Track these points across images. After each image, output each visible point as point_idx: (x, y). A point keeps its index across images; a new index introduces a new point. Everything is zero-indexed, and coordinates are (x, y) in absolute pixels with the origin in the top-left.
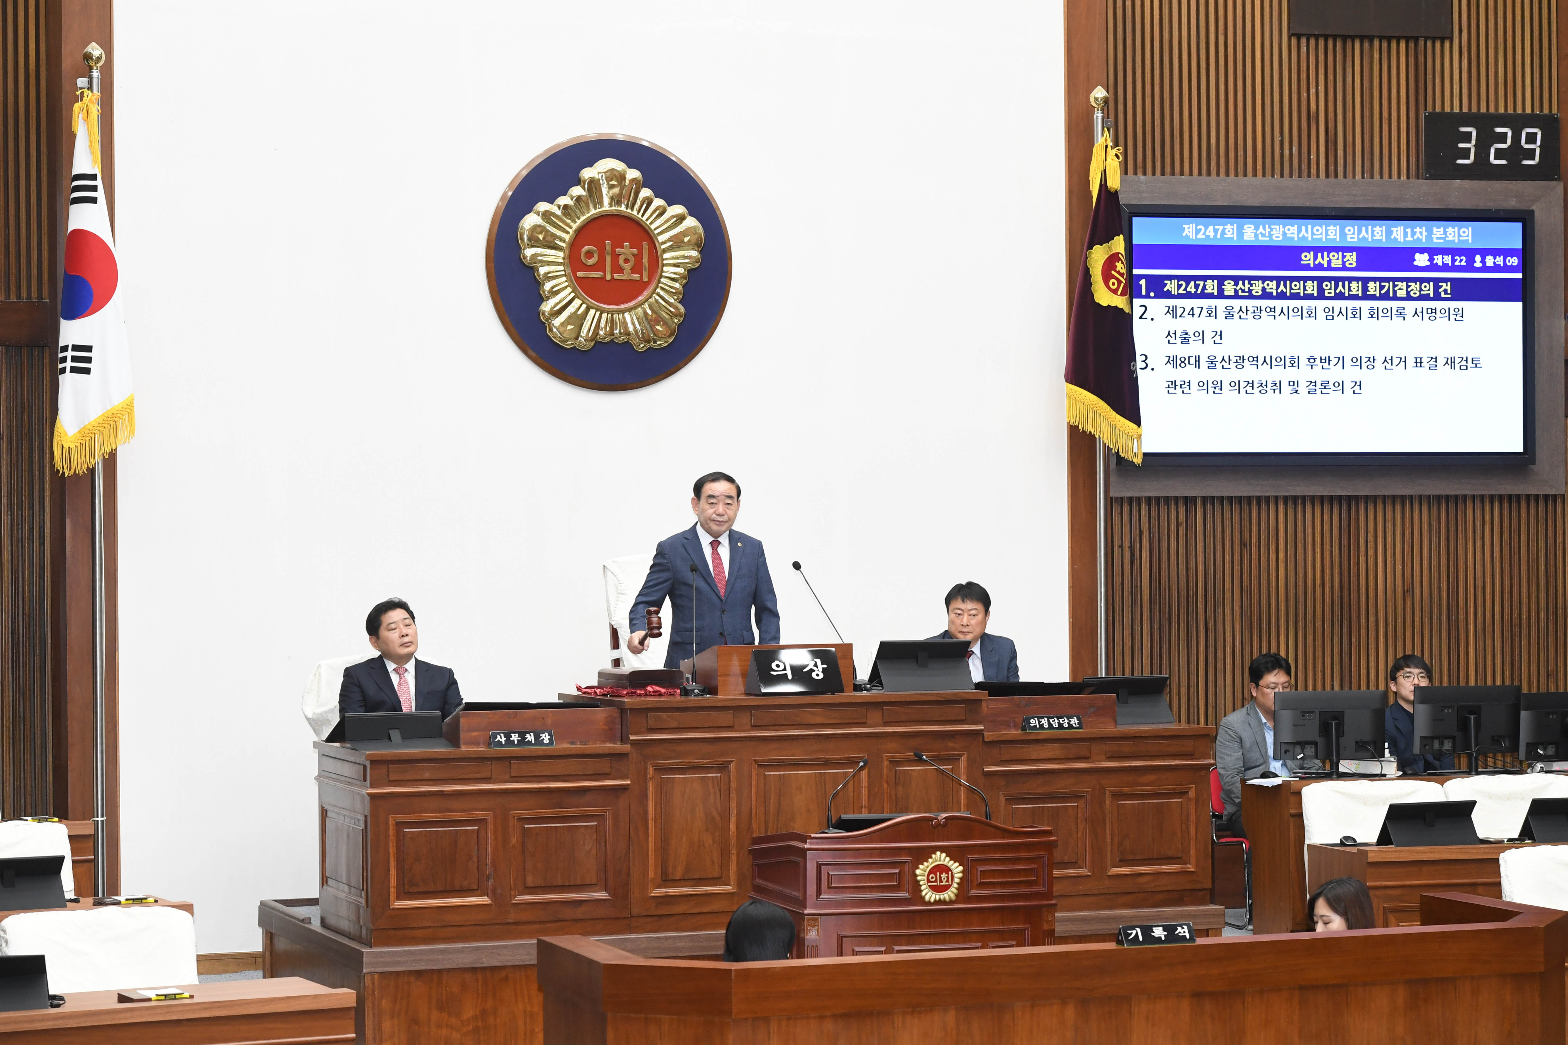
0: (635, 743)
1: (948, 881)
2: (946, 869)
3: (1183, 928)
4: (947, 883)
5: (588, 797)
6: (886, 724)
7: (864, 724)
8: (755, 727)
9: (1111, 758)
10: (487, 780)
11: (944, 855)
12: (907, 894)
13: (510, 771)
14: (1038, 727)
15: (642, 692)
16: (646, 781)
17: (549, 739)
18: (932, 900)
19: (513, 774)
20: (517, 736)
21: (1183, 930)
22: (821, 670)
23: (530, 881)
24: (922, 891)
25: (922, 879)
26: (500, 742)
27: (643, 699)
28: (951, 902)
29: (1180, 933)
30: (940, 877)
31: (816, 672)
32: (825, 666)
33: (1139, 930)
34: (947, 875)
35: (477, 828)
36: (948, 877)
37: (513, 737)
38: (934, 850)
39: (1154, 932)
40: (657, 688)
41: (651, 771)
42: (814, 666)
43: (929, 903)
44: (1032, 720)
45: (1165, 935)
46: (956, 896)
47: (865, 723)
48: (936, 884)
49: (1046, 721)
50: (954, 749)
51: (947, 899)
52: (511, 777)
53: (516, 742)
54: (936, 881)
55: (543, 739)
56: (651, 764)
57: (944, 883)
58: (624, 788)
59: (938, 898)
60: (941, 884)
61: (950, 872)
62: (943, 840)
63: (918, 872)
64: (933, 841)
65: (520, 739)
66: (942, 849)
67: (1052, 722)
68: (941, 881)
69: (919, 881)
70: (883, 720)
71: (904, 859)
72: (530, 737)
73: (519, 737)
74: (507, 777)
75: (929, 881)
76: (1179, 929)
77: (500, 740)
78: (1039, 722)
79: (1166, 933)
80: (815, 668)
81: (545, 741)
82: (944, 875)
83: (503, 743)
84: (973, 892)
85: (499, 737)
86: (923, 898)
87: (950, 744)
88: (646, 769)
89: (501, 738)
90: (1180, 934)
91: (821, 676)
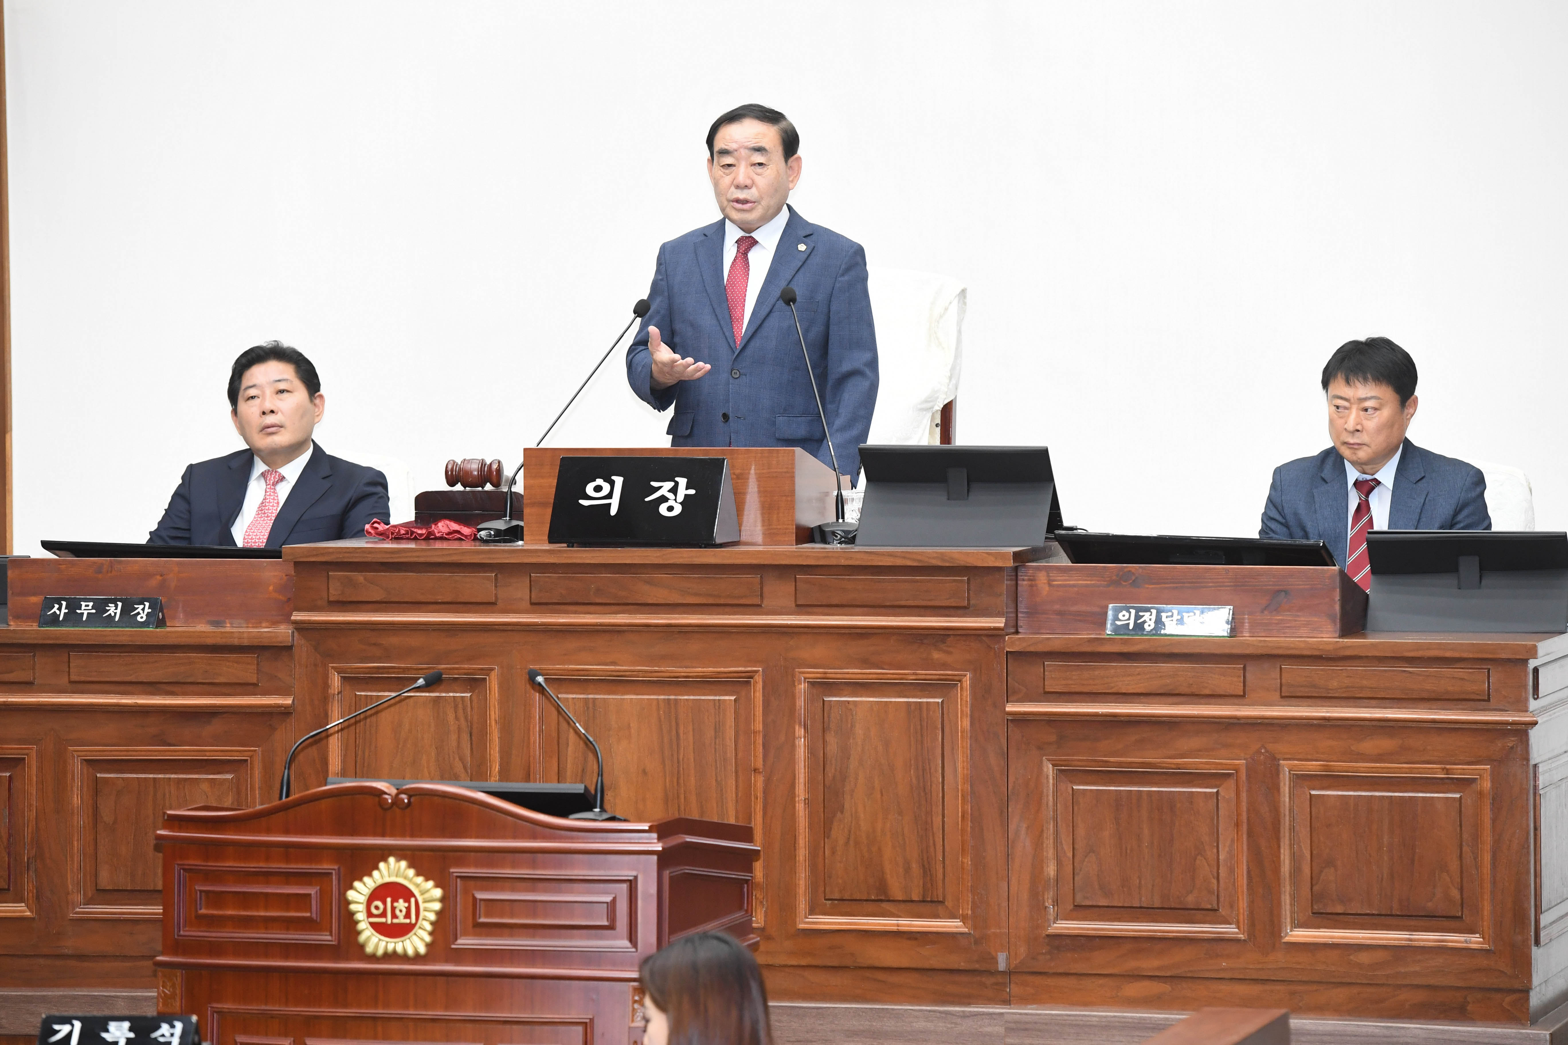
0: (301, 628)
1: (408, 915)
2: (405, 893)
3: (173, 1026)
4: (408, 921)
5: (216, 726)
6: (802, 608)
7: (756, 608)
8: (537, 605)
9: (1289, 697)
10: (26, 686)
11: (403, 864)
12: (329, 938)
13: (69, 672)
14: (1131, 627)
15: (424, 531)
16: (325, 699)
17: (148, 614)
18: (380, 952)
19: (74, 678)
20: (90, 607)
21: (172, 1031)
22: (680, 498)
23: (105, 879)
24: (359, 933)
25: (358, 909)
26: (56, 616)
27: (423, 546)
28: (418, 958)
29: (163, 1036)
30: (393, 909)
31: (671, 503)
32: (692, 492)
33: (78, 1025)
34: (406, 905)
35: (8, 774)
36: (408, 909)
37: (83, 607)
38: (383, 854)
39: (107, 1031)
40: (455, 526)
41: (335, 681)
42: (669, 491)
43: (373, 958)
44: (1124, 612)
45: (128, 1040)
46: (428, 946)
47: (759, 606)
48: (383, 920)
49: (1154, 617)
50: (944, 666)
51: (410, 952)
52: (71, 682)
53: (84, 618)
54: (384, 914)
55: (139, 613)
56: (333, 667)
57: (401, 920)
58: (284, 713)
59: (390, 947)
60: (395, 921)
61: (413, 900)
62: (403, 835)
63: (351, 895)
64: (383, 835)
65: (94, 611)
66: (400, 853)
67: (1164, 619)
68: (394, 916)
69: (352, 914)
70: (796, 601)
71: (326, 866)
72: (114, 611)
73: (93, 608)
74: (64, 680)
75: (370, 914)
76: (165, 1028)
77: (58, 612)
78: (1138, 617)
79: (132, 1035)
80: (671, 496)
81: (139, 618)
82: (401, 904)
83: (61, 618)
84: (465, 942)
85: (57, 606)
86: (362, 947)
87: (936, 655)
88: (326, 678)
89: (60, 609)
90: (162, 1040)
91: (678, 510)
